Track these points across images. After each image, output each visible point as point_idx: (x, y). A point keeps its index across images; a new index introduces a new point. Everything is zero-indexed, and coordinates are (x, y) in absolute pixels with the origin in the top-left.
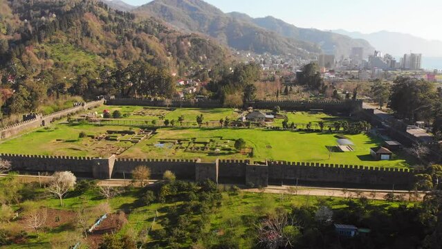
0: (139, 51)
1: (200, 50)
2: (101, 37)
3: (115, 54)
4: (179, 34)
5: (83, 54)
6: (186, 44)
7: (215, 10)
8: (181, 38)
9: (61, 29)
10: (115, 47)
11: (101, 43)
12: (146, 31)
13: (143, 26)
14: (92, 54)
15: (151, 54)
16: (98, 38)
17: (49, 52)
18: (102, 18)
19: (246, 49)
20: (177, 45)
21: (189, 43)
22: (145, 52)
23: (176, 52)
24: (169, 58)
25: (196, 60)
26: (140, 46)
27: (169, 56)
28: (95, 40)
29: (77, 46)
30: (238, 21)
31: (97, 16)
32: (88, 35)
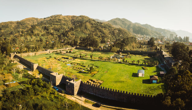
0: (100, 33)
1: (120, 33)
2: (90, 29)
3: (92, 34)
4: (114, 28)
5: (83, 34)
6: (116, 31)
7: (130, 22)
8: (115, 29)
9: (79, 27)
10: (93, 32)
11: (90, 31)
12: (104, 27)
13: (104, 26)
14: (86, 34)
15: (104, 34)
16: (89, 30)
17: (75, 34)
18: (92, 24)
19: (138, 34)
20: (113, 32)
21: (117, 31)
22: (102, 33)
23: (112, 33)
24: (109, 35)
25: (119, 36)
26: (101, 32)
27: (110, 35)
28: (88, 30)
29: (82, 32)
30: (137, 25)
31: (90, 23)
32: (86, 29)
